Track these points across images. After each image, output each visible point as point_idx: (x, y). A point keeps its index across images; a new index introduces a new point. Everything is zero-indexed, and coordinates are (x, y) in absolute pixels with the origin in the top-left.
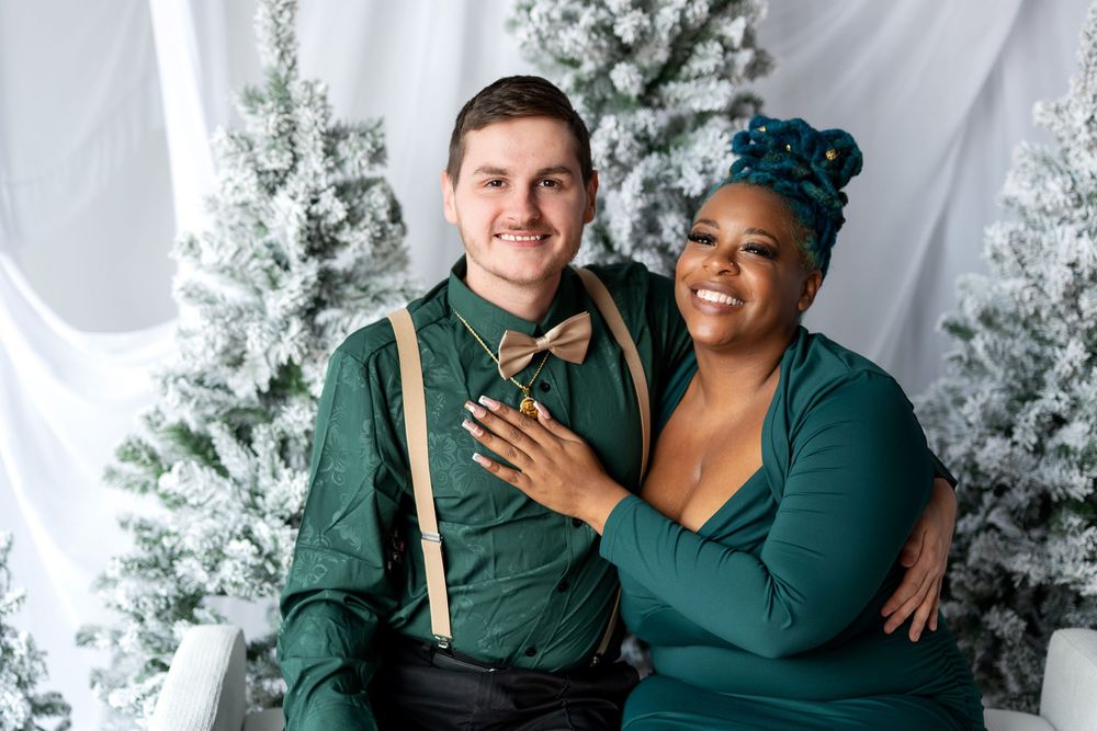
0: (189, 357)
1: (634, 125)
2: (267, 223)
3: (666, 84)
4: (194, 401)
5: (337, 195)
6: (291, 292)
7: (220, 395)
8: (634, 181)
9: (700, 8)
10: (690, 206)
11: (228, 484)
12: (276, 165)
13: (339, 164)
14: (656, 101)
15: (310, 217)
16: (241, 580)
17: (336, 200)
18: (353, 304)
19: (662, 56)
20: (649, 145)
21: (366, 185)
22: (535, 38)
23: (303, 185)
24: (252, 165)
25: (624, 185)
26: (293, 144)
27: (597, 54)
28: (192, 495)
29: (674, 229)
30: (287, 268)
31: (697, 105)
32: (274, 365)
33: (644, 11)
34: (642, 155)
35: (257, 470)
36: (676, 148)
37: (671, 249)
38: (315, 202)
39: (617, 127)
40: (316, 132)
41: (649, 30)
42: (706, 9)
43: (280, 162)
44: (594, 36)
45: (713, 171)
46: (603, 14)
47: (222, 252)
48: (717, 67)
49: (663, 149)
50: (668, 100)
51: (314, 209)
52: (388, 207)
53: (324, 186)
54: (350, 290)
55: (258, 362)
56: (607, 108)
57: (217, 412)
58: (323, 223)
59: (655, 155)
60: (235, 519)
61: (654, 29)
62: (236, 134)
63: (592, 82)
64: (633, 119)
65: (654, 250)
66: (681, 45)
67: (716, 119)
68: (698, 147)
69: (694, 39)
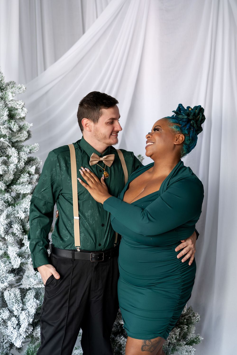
3: (13, 185)
9: (22, 164)
10: (21, 222)
14: (10, 190)
19: (12, 177)
20: (8, 204)
29: (17, 229)
31: (23, 192)
33: (5, 165)
34: (7, 207)
36: (17, 205)
37: (16, 235)
41: (7, 171)
42: (23, 164)
48: (27, 181)
49: (13, 205)
50: (14, 190)
59: (11, 207)
61: (8, 170)
64: (3, 196)
65: (11, 235)
66: (17, 174)
67: (29, 196)
68: (23, 205)
69: (21, 172)
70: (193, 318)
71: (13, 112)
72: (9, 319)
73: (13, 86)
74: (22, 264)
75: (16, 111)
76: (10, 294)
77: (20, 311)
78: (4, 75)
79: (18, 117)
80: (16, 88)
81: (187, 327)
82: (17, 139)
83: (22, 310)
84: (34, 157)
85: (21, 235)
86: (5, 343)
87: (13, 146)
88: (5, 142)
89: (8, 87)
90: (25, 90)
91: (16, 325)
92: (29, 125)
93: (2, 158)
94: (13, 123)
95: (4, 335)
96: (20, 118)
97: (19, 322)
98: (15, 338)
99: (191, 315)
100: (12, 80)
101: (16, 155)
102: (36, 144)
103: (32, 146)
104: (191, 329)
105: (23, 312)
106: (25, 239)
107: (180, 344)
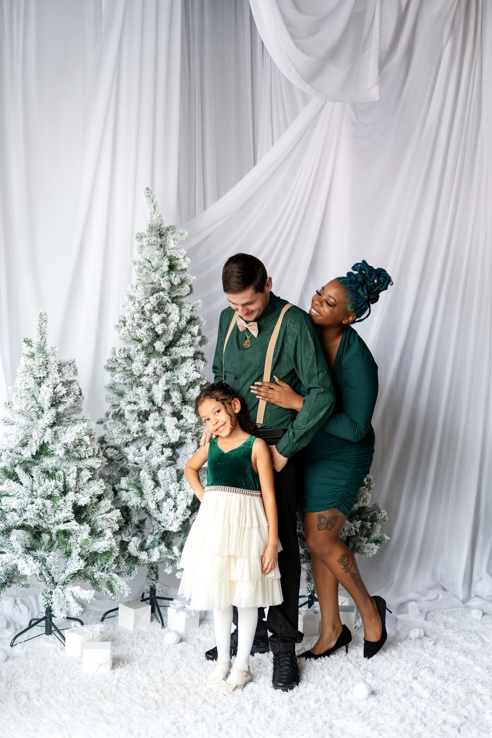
0: (10, 442)
1: (162, 362)
2: (36, 396)
3: (172, 348)
4: (11, 458)
5: (62, 386)
6: (48, 419)
7: (20, 456)
8: (162, 381)
9: (183, 323)
10: (181, 389)
11: (23, 488)
12: (42, 375)
13: (63, 375)
14: (169, 353)
15: (54, 393)
16: (33, 517)
17: (63, 387)
18: (66, 424)
19: (171, 338)
20: (167, 369)
21: (71, 382)
22: (127, 332)
23: (51, 382)
24: (32, 375)
25: (159, 382)
26: (46, 368)
27: (148, 338)
28: (11, 492)
29: (176, 397)
30: (43, 411)
31: (183, 355)
32: (38, 446)
33: (165, 324)
34: (164, 372)
35: (33, 483)
36: (176, 369)
37: (175, 405)
38: (55, 388)
39: (156, 362)
40: (56, 364)
42: (185, 323)
43: (43, 374)
44: (148, 332)
45: (189, 377)
46: (151, 324)
47: (21, 405)
48: (189, 342)
49: (172, 370)
50: (173, 353)
51: (55, 390)
52: (79, 390)
53: (58, 382)
54: (65, 419)
55: (33, 444)
56: (152, 356)
57: (19, 463)
58: (57, 395)
59: (169, 372)
60: (27, 499)
61: (168, 329)
62: (28, 365)
63: (147, 347)
64: (161, 360)
65: (169, 404)
66: (176, 334)
67: (189, 359)
68: (184, 369)
69: (181, 332)
70: (377, 515)
71: (173, 262)
72: (164, 500)
73: (174, 231)
74: (180, 438)
75: (177, 261)
76: (165, 474)
77: (177, 491)
78: (164, 219)
79: (179, 268)
80: (178, 234)
81: (371, 524)
82: (177, 294)
83: (179, 490)
84: (196, 317)
85: (180, 406)
86: (155, 535)
87: (173, 302)
88: (165, 296)
89: (169, 233)
90: (188, 236)
91: (172, 506)
92: (192, 278)
93: (162, 315)
94: (174, 275)
95: (154, 524)
96: (182, 270)
97: (176, 504)
98: (171, 520)
99: (376, 512)
100: (172, 224)
101: (177, 311)
102: (198, 301)
103: (194, 302)
104: (376, 528)
105: (181, 492)
106: (184, 410)
107: (361, 540)
